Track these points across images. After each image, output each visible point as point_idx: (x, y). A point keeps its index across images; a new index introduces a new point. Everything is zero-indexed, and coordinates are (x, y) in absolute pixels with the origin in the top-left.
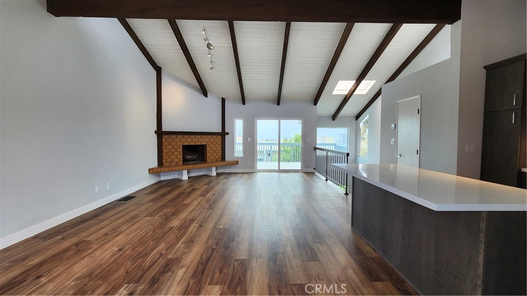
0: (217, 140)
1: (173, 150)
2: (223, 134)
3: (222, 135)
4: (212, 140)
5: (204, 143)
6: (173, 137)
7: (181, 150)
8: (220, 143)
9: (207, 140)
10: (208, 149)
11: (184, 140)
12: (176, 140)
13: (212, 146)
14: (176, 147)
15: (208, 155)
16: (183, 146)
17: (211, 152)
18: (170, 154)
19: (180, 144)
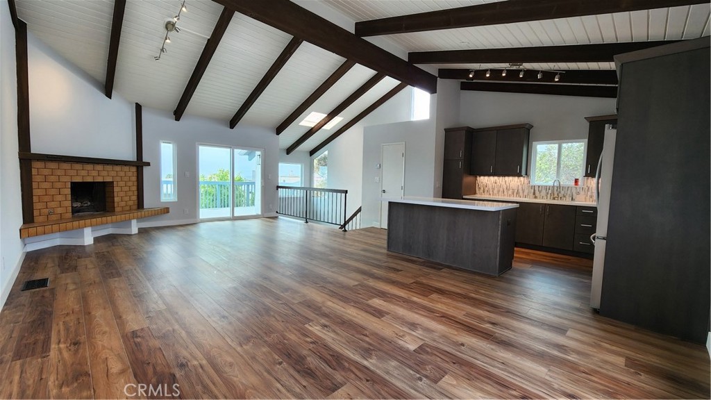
0: (130, 174)
1: (53, 192)
2: (139, 165)
3: (138, 167)
4: (122, 174)
5: (109, 179)
6: (53, 165)
7: (68, 191)
8: (134, 179)
9: (113, 173)
10: (116, 189)
11: (73, 173)
12: (59, 172)
13: (122, 184)
14: (58, 185)
15: (116, 199)
16: (72, 183)
17: (122, 194)
18: (46, 199)
19: (68, 179)
